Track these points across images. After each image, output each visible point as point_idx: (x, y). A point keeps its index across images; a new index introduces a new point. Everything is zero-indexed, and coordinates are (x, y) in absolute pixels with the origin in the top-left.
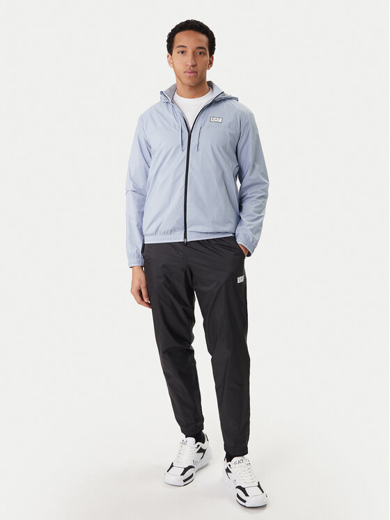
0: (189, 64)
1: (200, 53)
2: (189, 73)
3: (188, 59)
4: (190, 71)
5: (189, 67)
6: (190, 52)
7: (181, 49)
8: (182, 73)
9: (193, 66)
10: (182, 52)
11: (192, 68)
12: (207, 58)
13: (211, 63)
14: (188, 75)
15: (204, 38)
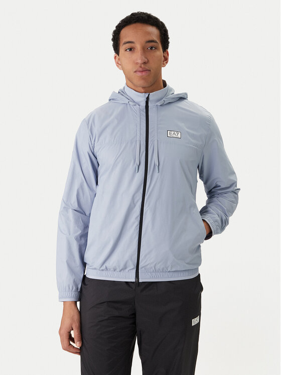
0: (139, 61)
1: (151, 48)
2: (140, 71)
3: (138, 57)
4: (141, 69)
5: (139, 65)
6: (138, 47)
7: (128, 46)
8: (132, 73)
9: (145, 63)
10: (130, 49)
11: (142, 66)
12: (160, 52)
13: (166, 59)
14: (139, 74)
15: (154, 31)
